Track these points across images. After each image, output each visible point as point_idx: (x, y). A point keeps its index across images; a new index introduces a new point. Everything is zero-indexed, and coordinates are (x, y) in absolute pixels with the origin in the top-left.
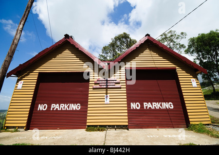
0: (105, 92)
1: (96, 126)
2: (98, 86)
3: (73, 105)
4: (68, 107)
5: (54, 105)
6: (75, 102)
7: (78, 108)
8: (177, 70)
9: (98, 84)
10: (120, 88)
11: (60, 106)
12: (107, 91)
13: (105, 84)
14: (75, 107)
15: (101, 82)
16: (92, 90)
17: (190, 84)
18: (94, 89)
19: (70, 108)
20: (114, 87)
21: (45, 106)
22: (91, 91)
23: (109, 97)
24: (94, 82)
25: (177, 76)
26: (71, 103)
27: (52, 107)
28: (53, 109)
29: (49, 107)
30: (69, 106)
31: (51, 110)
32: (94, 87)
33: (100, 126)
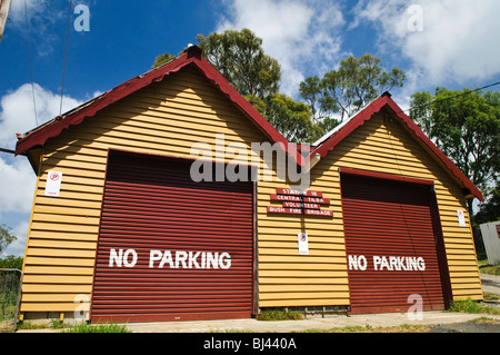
0: (299, 225)
1: (281, 308)
2: (279, 208)
3: (210, 255)
4: (199, 260)
5: (158, 252)
6: (215, 248)
7: (225, 263)
8: (436, 187)
9: (281, 202)
10: (331, 217)
11: (174, 257)
12: (303, 222)
13: (298, 205)
14: (216, 261)
15: (286, 198)
16: (265, 217)
17: (455, 219)
18: (269, 214)
19: (203, 264)
20: (317, 213)
21: (131, 255)
22: (262, 220)
23: (307, 239)
24: (268, 197)
25: (435, 199)
26: (206, 250)
27: (152, 259)
28: (157, 263)
29: (144, 259)
30: (200, 257)
31: (151, 266)
32: (272, 210)
33: (290, 308)
